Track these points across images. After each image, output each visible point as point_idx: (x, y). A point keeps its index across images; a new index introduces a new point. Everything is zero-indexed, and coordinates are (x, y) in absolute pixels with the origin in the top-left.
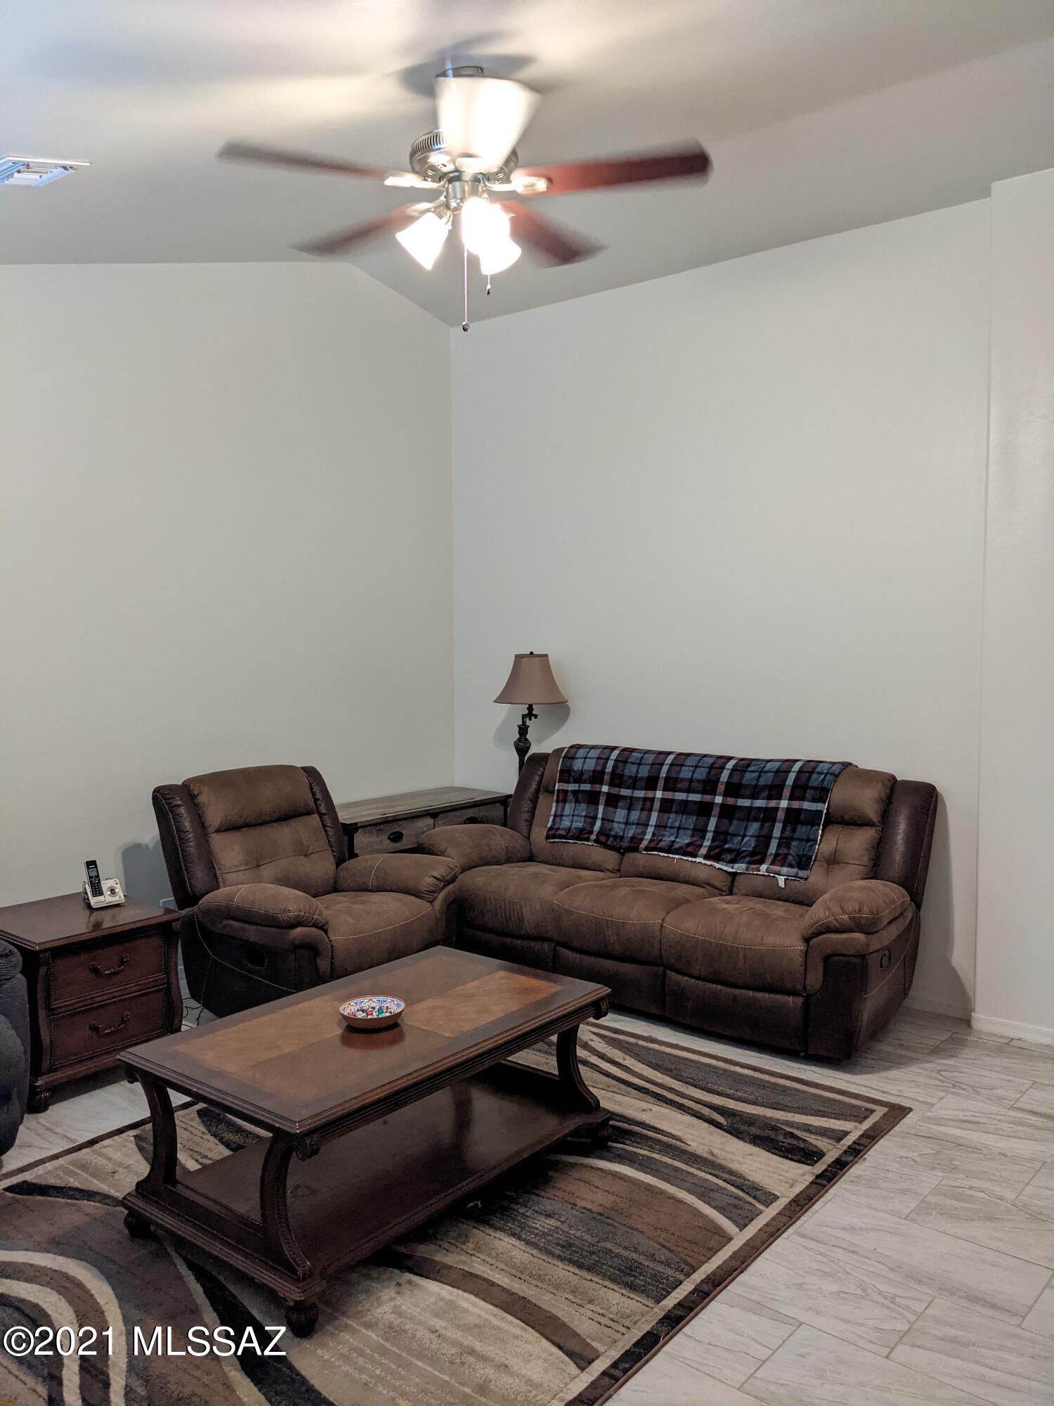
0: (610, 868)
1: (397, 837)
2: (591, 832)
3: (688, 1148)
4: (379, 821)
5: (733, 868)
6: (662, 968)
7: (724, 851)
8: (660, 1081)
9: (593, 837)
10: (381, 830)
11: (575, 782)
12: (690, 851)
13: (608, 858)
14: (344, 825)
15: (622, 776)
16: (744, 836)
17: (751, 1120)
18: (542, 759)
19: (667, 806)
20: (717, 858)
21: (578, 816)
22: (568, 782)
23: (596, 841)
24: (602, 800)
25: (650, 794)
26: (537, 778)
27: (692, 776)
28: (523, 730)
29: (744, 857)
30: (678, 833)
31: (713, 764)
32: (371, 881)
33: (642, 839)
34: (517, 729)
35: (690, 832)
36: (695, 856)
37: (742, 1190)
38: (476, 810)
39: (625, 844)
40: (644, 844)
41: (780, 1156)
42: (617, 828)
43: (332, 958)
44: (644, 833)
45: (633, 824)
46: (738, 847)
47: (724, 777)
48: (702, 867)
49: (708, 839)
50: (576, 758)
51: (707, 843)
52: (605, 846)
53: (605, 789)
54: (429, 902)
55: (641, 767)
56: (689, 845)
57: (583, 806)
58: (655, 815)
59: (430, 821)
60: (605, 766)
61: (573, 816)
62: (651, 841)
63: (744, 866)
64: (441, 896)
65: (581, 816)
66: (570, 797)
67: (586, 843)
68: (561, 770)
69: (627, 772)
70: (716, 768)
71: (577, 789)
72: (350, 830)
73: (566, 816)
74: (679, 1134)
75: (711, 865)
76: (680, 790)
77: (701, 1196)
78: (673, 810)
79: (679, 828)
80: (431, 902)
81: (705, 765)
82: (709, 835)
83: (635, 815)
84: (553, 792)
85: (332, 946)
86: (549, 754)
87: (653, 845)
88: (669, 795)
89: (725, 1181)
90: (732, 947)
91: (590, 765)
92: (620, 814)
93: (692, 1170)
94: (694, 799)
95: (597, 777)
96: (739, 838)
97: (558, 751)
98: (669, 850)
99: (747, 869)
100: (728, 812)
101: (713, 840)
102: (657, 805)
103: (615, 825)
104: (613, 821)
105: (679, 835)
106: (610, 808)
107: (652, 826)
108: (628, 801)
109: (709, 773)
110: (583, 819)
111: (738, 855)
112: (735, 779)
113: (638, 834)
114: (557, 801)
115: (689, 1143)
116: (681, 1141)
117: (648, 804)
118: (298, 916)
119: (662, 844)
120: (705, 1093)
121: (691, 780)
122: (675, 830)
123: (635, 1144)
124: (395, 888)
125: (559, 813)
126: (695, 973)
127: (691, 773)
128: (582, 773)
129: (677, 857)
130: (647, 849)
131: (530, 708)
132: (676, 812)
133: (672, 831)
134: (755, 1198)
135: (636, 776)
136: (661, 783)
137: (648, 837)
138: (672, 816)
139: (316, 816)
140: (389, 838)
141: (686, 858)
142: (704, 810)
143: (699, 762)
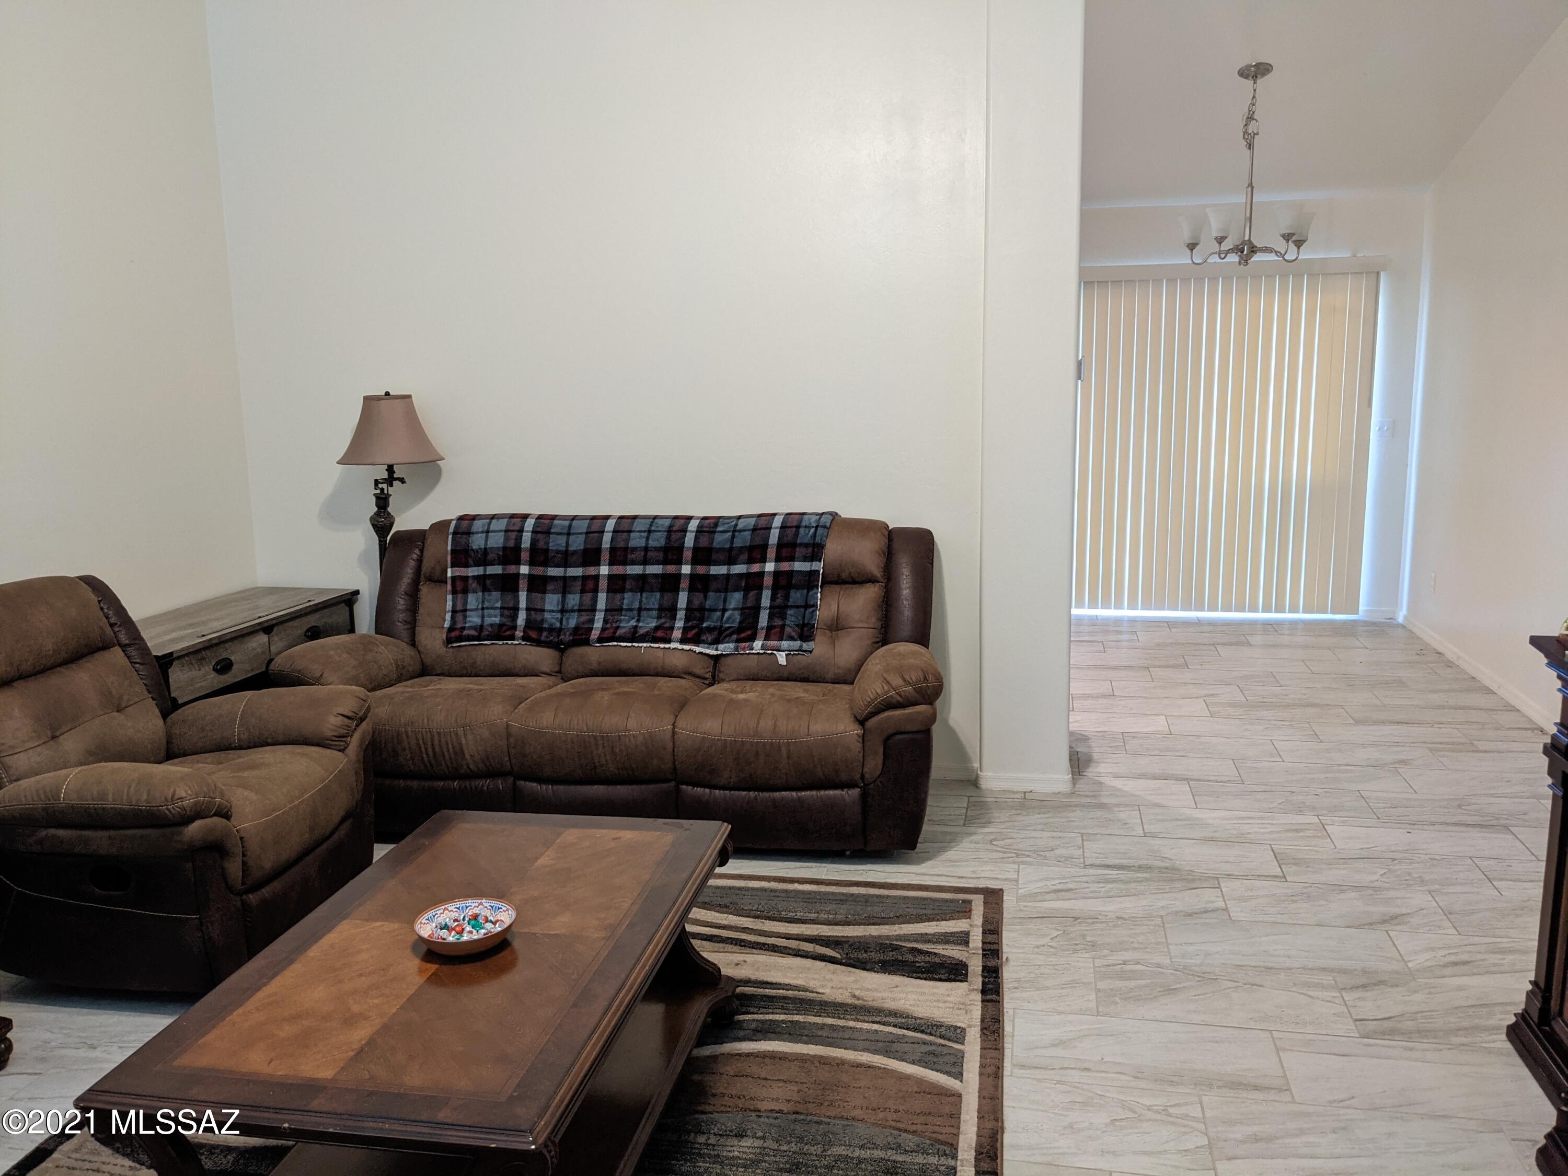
0: (547, 670)
1: (224, 667)
2: (515, 628)
3: (824, 998)
4: (201, 646)
5: (717, 649)
6: (673, 784)
7: (702, 631)
8: (725, 922)
9: (519, 634)
10: (203, 659)
11: (477, 565)
12: (661, 635)
13: (542, 656)
15: (547, 551)
16: (724, 610)
17: (861, 945)
18: (415, 538)
19: (617, 584)
20: (697, 641)
21: (488, 608)
22: (467, 566)
23: (523, 639)
24: (523, 584)
25: (591, 571)
26: (412, 563)
27: (647, 543)
28: (382, 501)
29: (731, 635)
30: (639, 615)
31: (671, 526)
32: (236, 733)
33: (591, 629)
34: (374, 499)
35: (655, 613)
36: (669, 641)
37: (922, 1032)
38: (317, 615)
39: (567, 637)
40: (595, 634)
41: (926, 979)
42: (551, 618)
43: (244, 855)
44: (592, 621)
45: (573, 611)
46: (719, 624)
47: (689, 540)
48: (677, 653)
49: (680, 619)
50: (473, 533)
51: (679, 624)
52: (538, 643)
53: (524, 569)
54: (340, 751)
55: (572, 538)
56: (657, 628)
57: (496, 595)
58: (602, 598)
60: (519, 539)
61: (483, 609)
62: (603, 629)
63: (732, 645)
64: (354, 742)
65: (495, 608)
66: (473, 585)
67: (510, 642)
68: (452, 550)
69: (552, 546)
70: (676, 531)
71: (481, 572)
72: (166, 661)
73: (471, 610)
74: (800, 982)
75: (690, 650)
76: (633, 563)
77: (887, 1053)
78: (628, 587)
79: (640, 610)
80: (342, 751)
81: (660, 529)
82: (681, 614)
83: (573, 600)
84: (446, 583)
86: (425, 531)
87: (608, 634)
88: (618, 570)
89: (895, 1026)
90: (772, 743)
91: (497, 541)
92: (552, 601)
93: (851, 1024)
94: (655, 572)
95: (510, 555)
96: (719, 613)
97: (440, 527)
98: (634, 636)
99: (736, 649)
100: (699, 583)
101: (687, 619)
102: (603, 584)
103: (547, 615)
104: (543, 611)
105: (642, 618)
106: (534, 594)
107: (601, 611)
108: (561, 583)
109: (668, 538)
110: (498, 612)
111: (720, 633)
112: (704, 542)
113: (583, 623)
114: (454, 592)
115: (821, 991)
116: (805, 990)
117: (590, 584)
119: (620, 632)
120: (787, 924)
121: (646, 549)
122: (635, 612)
123: (762, 1010)
124: (281, 738)
125: (459, 607)
126: (722, 782)
127: (644, 540)
128: (485, 551)
129: (645, 645)
130: (600, 640)
131: (390, 469)
132: (631, 590)
133: (629, 613)
134: (942, 1037)
135: (567, 551)
136: (605, 556)
137: (598, 624)
138: (627, 595)
139: (117, 650)
140: (214, 669)
141: (657, 645)
142: (670, 584)
143: (651, 525)
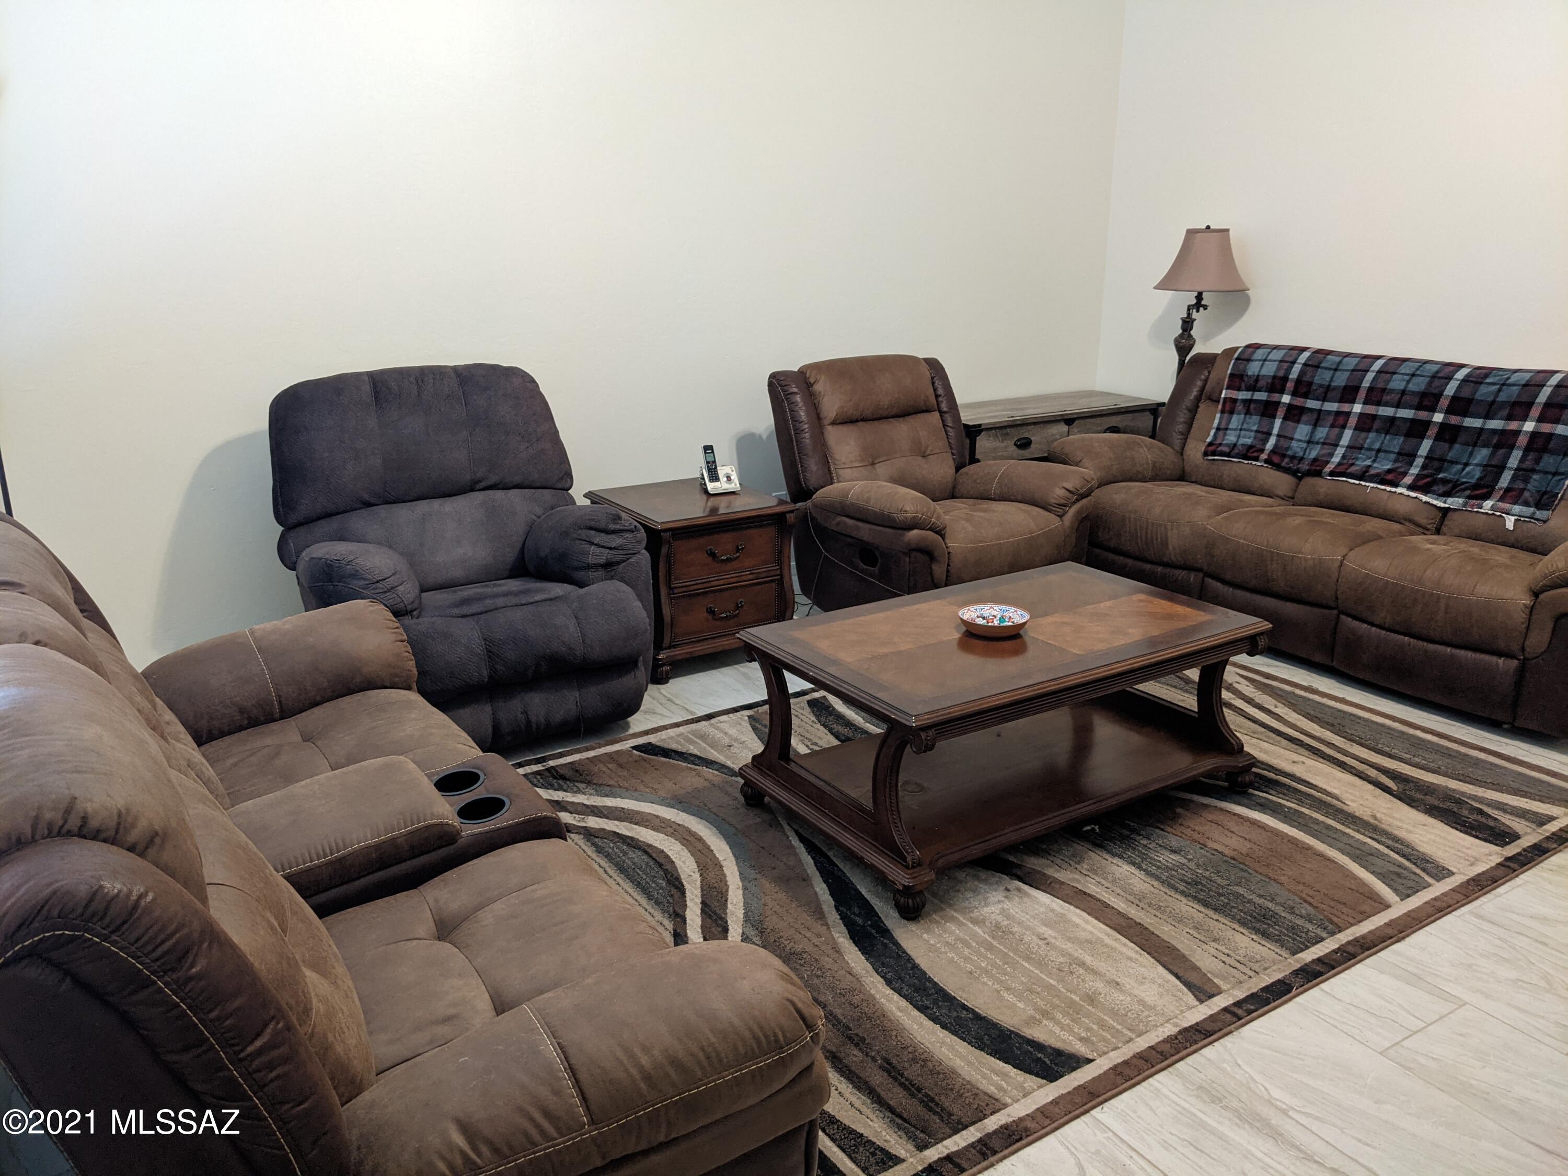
0: (1281, 494)
1: (1024, 444)
2: (1262, 451)
3: (1345, 808)
4: (1006, 424)
5: (1445, 502)
6: (1335, 612)
7: (1435, 482)
8: (1318, 734)
9: (1264, 456)
10: (1007, 434)
11: (1247, 390)
12: (1390, 479)
13: (1281, 481)
14: (966, 426)
15: (1310, 384)
16: (1466, 465)
17: (1429, 789)
18: (1208, 360)
19: (1366, 423)
20: (1425, 490)
21: (1245, 430)
22: (1239, 389)
23: (1266, 461)
24: (1281, 412)
25: (1345, 407)
26: (1199, 383)
27: (1406, 386)
28: (1187, 324)
29: (1464, 490)
30: (1376, 457)
31: (1438, 372)
32: (994, 488)
33: (1328, 462)
34: (1180, 322)
35: (1393, 456)
36: (1396, 485)
37: (1408, 860)
39: (1304, 467)
40: (1330, 467)
41: (1461, 831)
42: (1296, 447)
43: (948, 565)
44: (1331, 455)
45: (1318, 443)
46: (1456, 477)
47: (1451, 389)
48: (1403, 499)
49: (1417, 466)
50: (1252, 361)
51: (1414, 471)
52: (1278, 467)
53: (1286, 399)
54: (1058, 516)
55: (1338, 373)
56: (1389, 471)
57: (1256, 418)
58: (1348, 434)
59: (1064, 428)
60: (1289, 370)
61: (1241, 430)
62: (1339, 464)
63: (1461, 501)
64: (1072, 511)
65: (1251, 431)
66: (1239, 407)
67: (1254, 463)
68: (1231, 375)
69: (1317, 380)
70: (1440, 378)
71: (1249, 397)
72: (973, 432)
73: (1232, 430)
74: (1336, 791)
75: (1416, 498)
76: (1387, 405)
77: (1356, 859)
78: (1375, 427)
79: (1379, 451)
80: (1061, 516)
81: (1425, 374)
82: (1419, 461)
83: (1322, 433)
84: (1218, 402)
85: (949, 553)
86: (1217, 355)
87: (1341, 469)
88: (1371, 410)
89: (1388, 847)
90: (1432, 594)
91: (1270, 369)
92: (1302, 431)
93: (1348, 831)
94: (1405, 416)
95: (1277, 384)
96: (1459, 467)
97: (1229, 352)
98: (1362, 477)
99: (1465, 505)
100: (1448, 433)
101: (1424, 467)
102: (1353, 421)
103: (1294, 444)
104: (1292, 439)
105: (1378, 460)
106: (1288, 422)
107: (1343, 447)
108: (1315, 416)
109: (1430, 384)
110: (1253, 434)
111: (1455, 487)
112: (1466, 393)
113: (1323, 455)
114: (1223, 412)
115: (1347, 803)
116: (1338, 799)
117: (1341, 420)
118: (914, 517)
119: (1352, 469)
120: (1373, 753)
121: (1403, 392)
122: (1374, 453)
123: (1280, 795)
124: (1019, 498)
125: (1223, 426)
126: (1378, 621)
127: (1405, 383)
128: (1257, 378)
129: (1372, 485)
130: (1332, 474)
131: (1199, 297)
132: (1377, 431)
133: (1368, 453)
134: (1424, 870)
135: (1329, 386)
136: (1362, 395)
137: (1336, 459)
138: (1372, 435)
139: (937, 414)
140: (1015, 444)
141: (1383, 487)
142: (1417, 429)
143: (1418, 369)
